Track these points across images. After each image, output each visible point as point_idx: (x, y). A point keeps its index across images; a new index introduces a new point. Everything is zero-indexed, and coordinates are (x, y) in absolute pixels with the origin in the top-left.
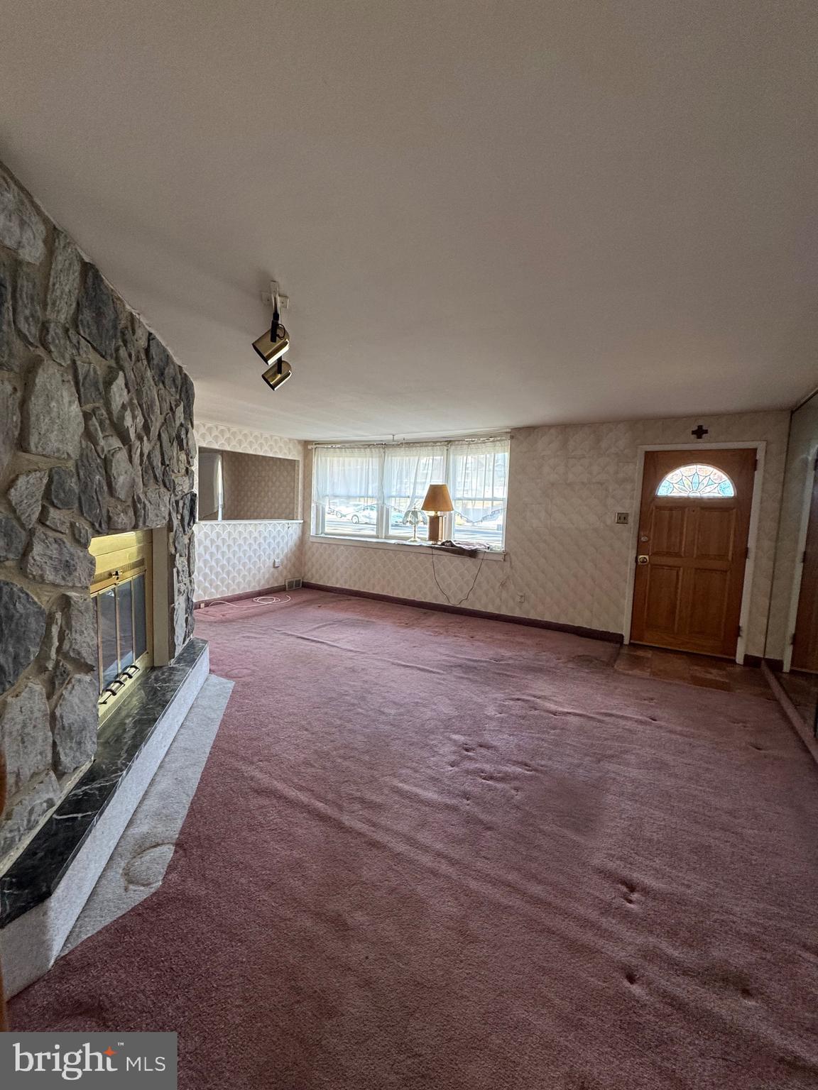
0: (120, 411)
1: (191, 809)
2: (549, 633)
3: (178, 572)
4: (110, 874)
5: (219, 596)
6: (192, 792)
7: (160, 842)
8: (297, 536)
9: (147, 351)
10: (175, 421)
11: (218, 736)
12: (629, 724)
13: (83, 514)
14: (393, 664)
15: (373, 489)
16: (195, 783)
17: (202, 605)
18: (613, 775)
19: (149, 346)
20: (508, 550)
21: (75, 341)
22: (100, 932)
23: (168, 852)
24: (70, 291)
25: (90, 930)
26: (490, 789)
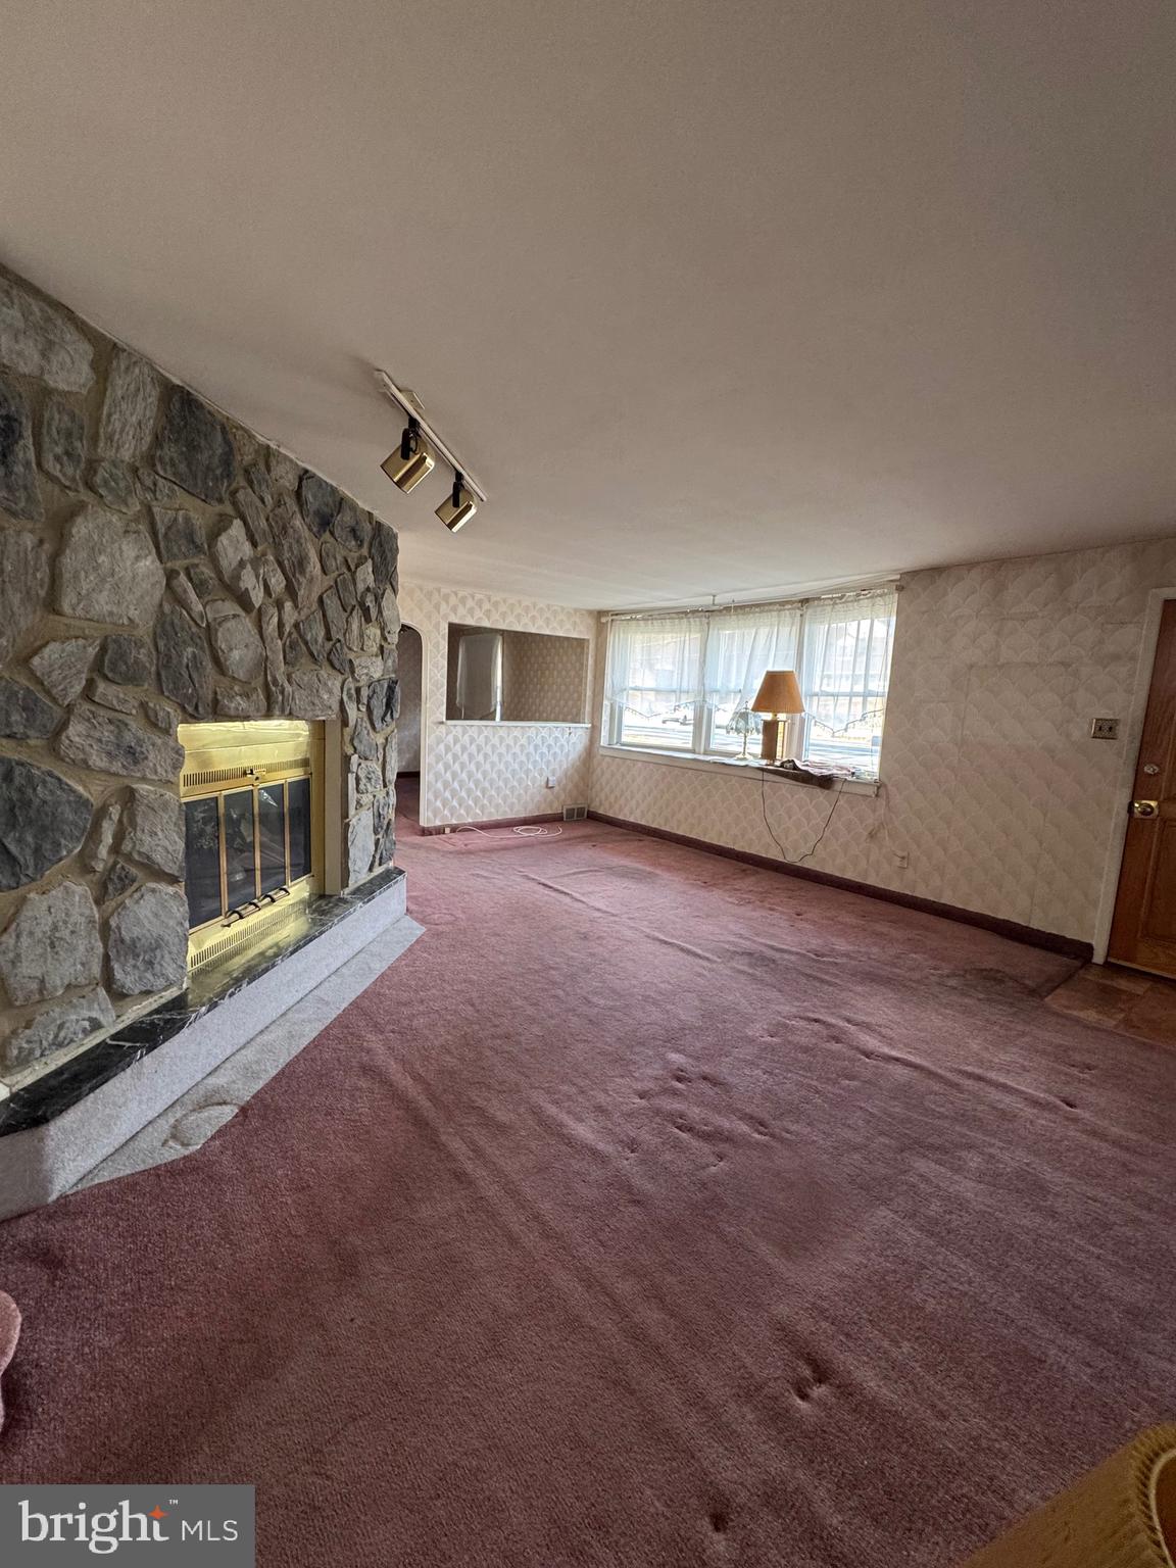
0: (235, 569)
1: (282, 1072)
2: (944, 925)
3: (358, 779)
4: (161, 1121)
5: (470, 820)
6: (294, 1053)
7: (229, 1100)
8: (582, 745)
9: (298, 494)
10: (355, 584)
11: (366, 991)
12: (1007, 1101)
13: (163, 693)
14: (648, 937)
15: (690, 681)
16: (305, 1042)
17: (447, 830)
18: (914, 1180)
19: (300, 487)
20: (886, 780)
21: (148, 482)
22: (112, 1181)
23: (228, 1113)
24: (140, 423)
25: (105, 1176)
26: (677, 1146)
